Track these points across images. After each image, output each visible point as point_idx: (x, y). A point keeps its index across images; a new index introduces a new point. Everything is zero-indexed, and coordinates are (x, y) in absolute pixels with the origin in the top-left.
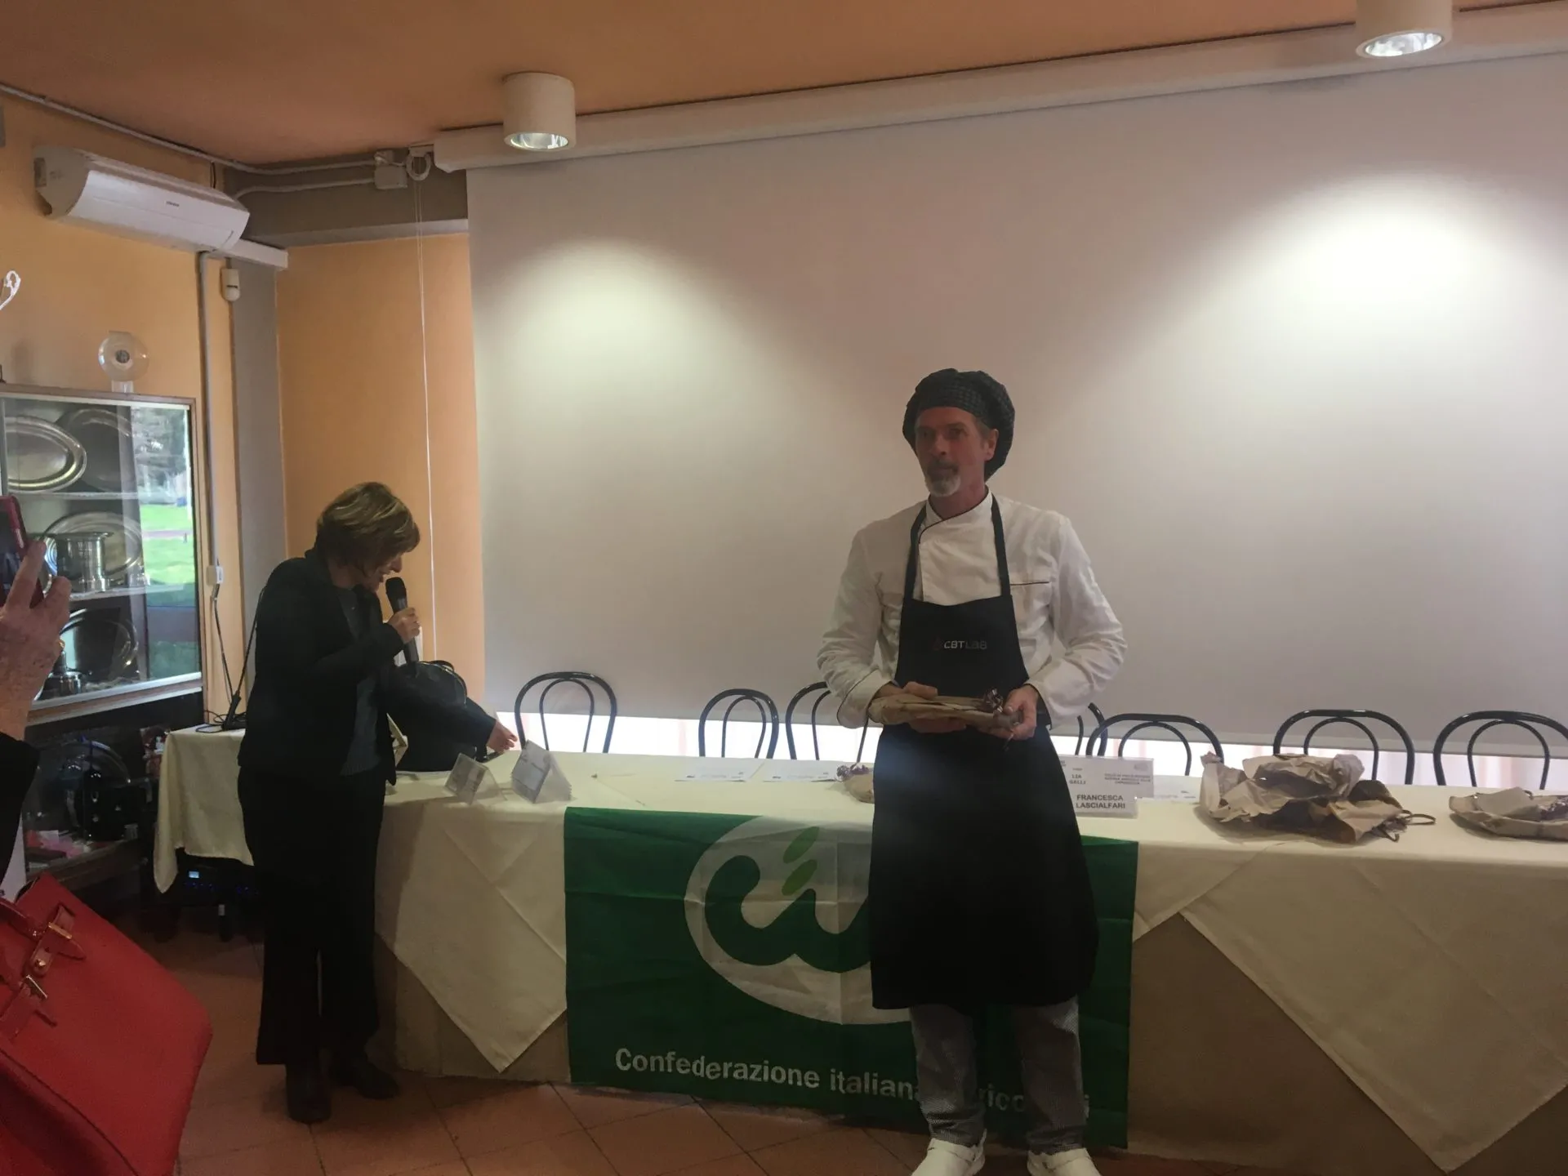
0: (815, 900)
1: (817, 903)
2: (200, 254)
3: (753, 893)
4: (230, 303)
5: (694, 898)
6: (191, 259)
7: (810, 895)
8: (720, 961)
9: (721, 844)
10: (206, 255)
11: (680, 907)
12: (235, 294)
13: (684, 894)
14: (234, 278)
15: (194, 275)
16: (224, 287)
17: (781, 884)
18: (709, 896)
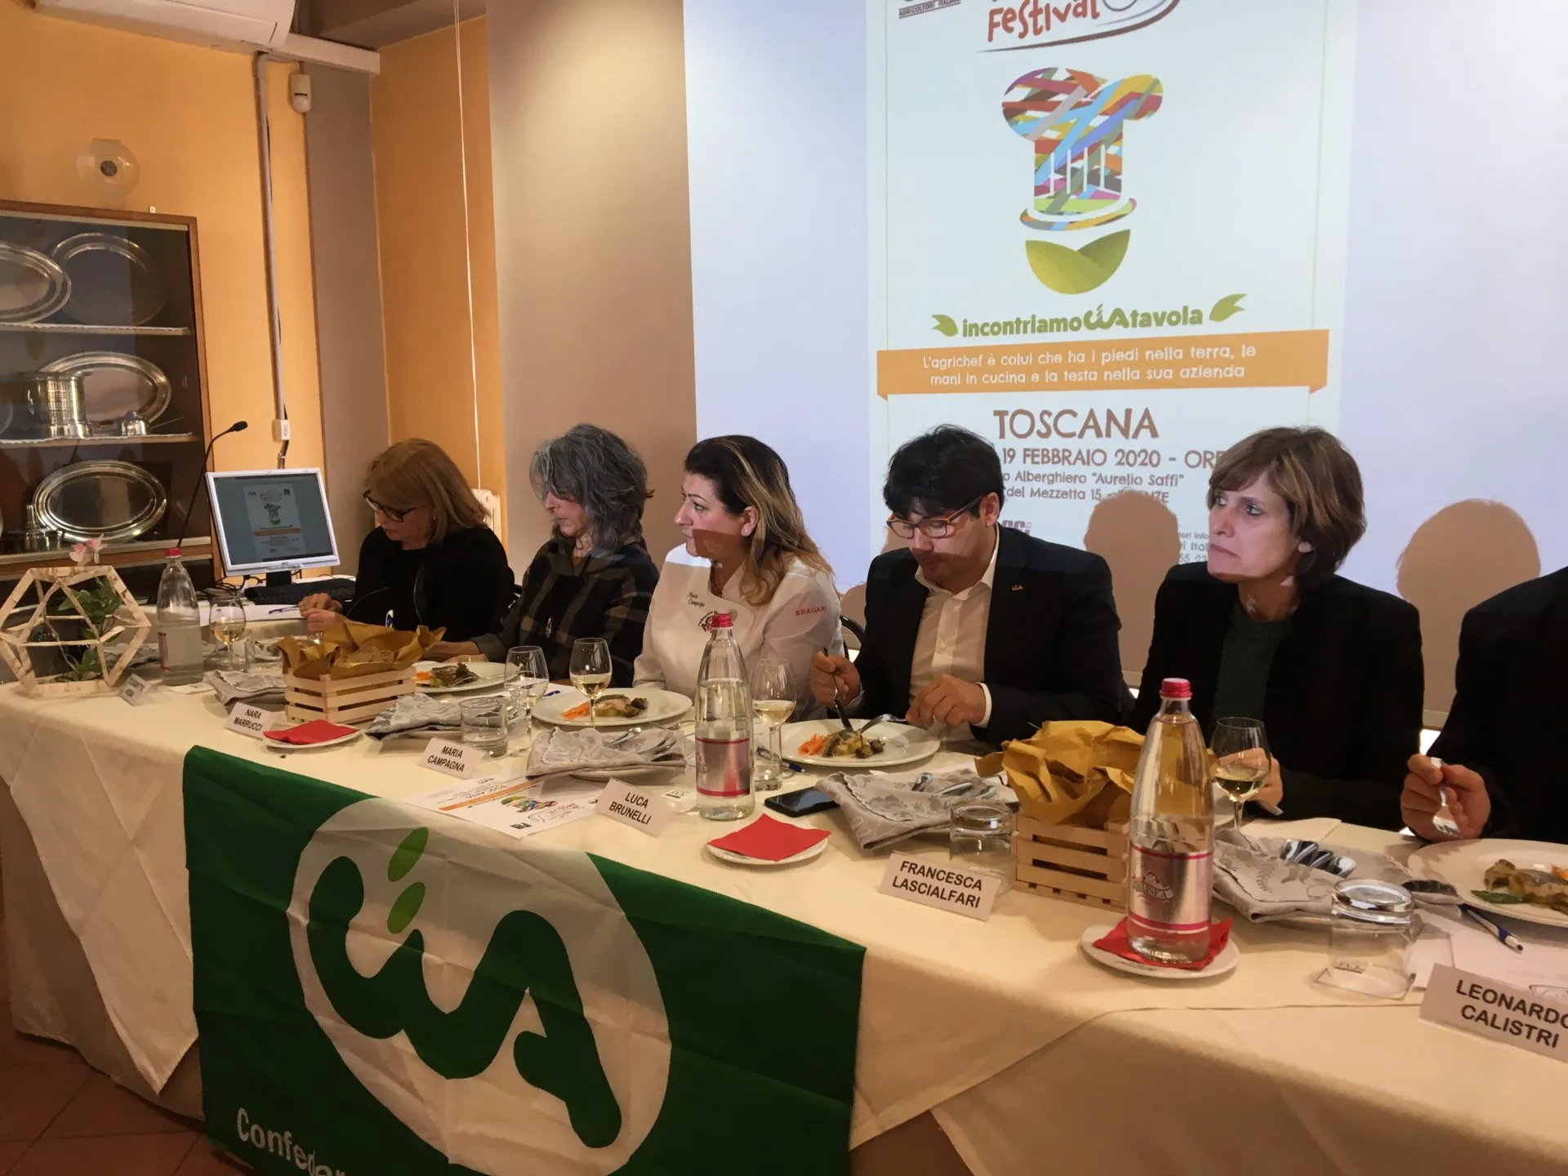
0: (423, 951)
1: (425, 955)
2: (260, 53)
3: (356, 920)
4: (304, 114)
5: (298, 913)
6: (247, 60)
7: (416, 942)
8: (327, 1018)
9: (322, 834)
10: (264, 56)
11: (284, 921)
12: (305, 104)
13: (288, 905)
14: (304, 84)
15: (251, 80)
16: (293, 95)
17: (386, 912)
18: (314, 910)
